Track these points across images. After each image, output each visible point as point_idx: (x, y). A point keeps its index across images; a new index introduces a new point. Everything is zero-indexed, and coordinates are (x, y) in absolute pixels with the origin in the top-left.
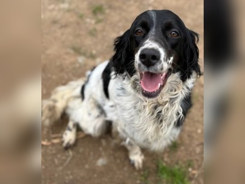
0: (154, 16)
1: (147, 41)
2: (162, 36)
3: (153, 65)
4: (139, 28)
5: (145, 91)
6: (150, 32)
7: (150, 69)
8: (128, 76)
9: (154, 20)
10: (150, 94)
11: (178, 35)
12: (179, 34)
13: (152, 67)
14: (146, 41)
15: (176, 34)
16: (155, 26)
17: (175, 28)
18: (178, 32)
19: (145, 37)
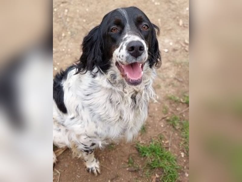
0: (125, 14)
1: (126, 36)
2: (137, 30)
3: (140, 55)
4: (114, 27)
5: (131, 80)
6: (125, 28)
7: (138, 59)
8: (101, 72)
9: (126, 16)
10: (137, 82)
11: (148, 28)
12: (149, 26)
13: (139, 57)
14: (124, 36)
15: (146, 27)
16: (128, 22)
17: (145, 22)
18: (148, 25)
19: (121, 33)
